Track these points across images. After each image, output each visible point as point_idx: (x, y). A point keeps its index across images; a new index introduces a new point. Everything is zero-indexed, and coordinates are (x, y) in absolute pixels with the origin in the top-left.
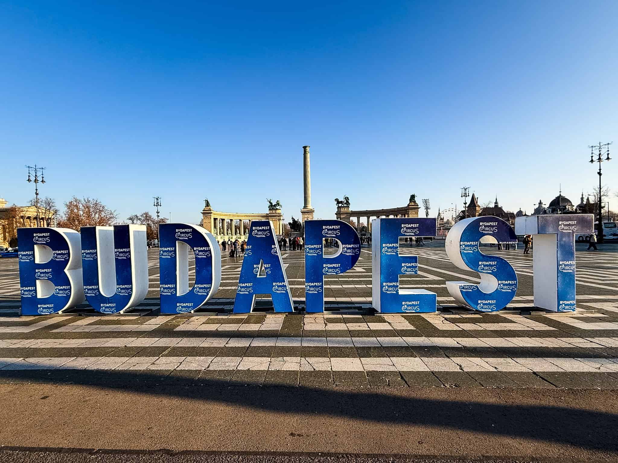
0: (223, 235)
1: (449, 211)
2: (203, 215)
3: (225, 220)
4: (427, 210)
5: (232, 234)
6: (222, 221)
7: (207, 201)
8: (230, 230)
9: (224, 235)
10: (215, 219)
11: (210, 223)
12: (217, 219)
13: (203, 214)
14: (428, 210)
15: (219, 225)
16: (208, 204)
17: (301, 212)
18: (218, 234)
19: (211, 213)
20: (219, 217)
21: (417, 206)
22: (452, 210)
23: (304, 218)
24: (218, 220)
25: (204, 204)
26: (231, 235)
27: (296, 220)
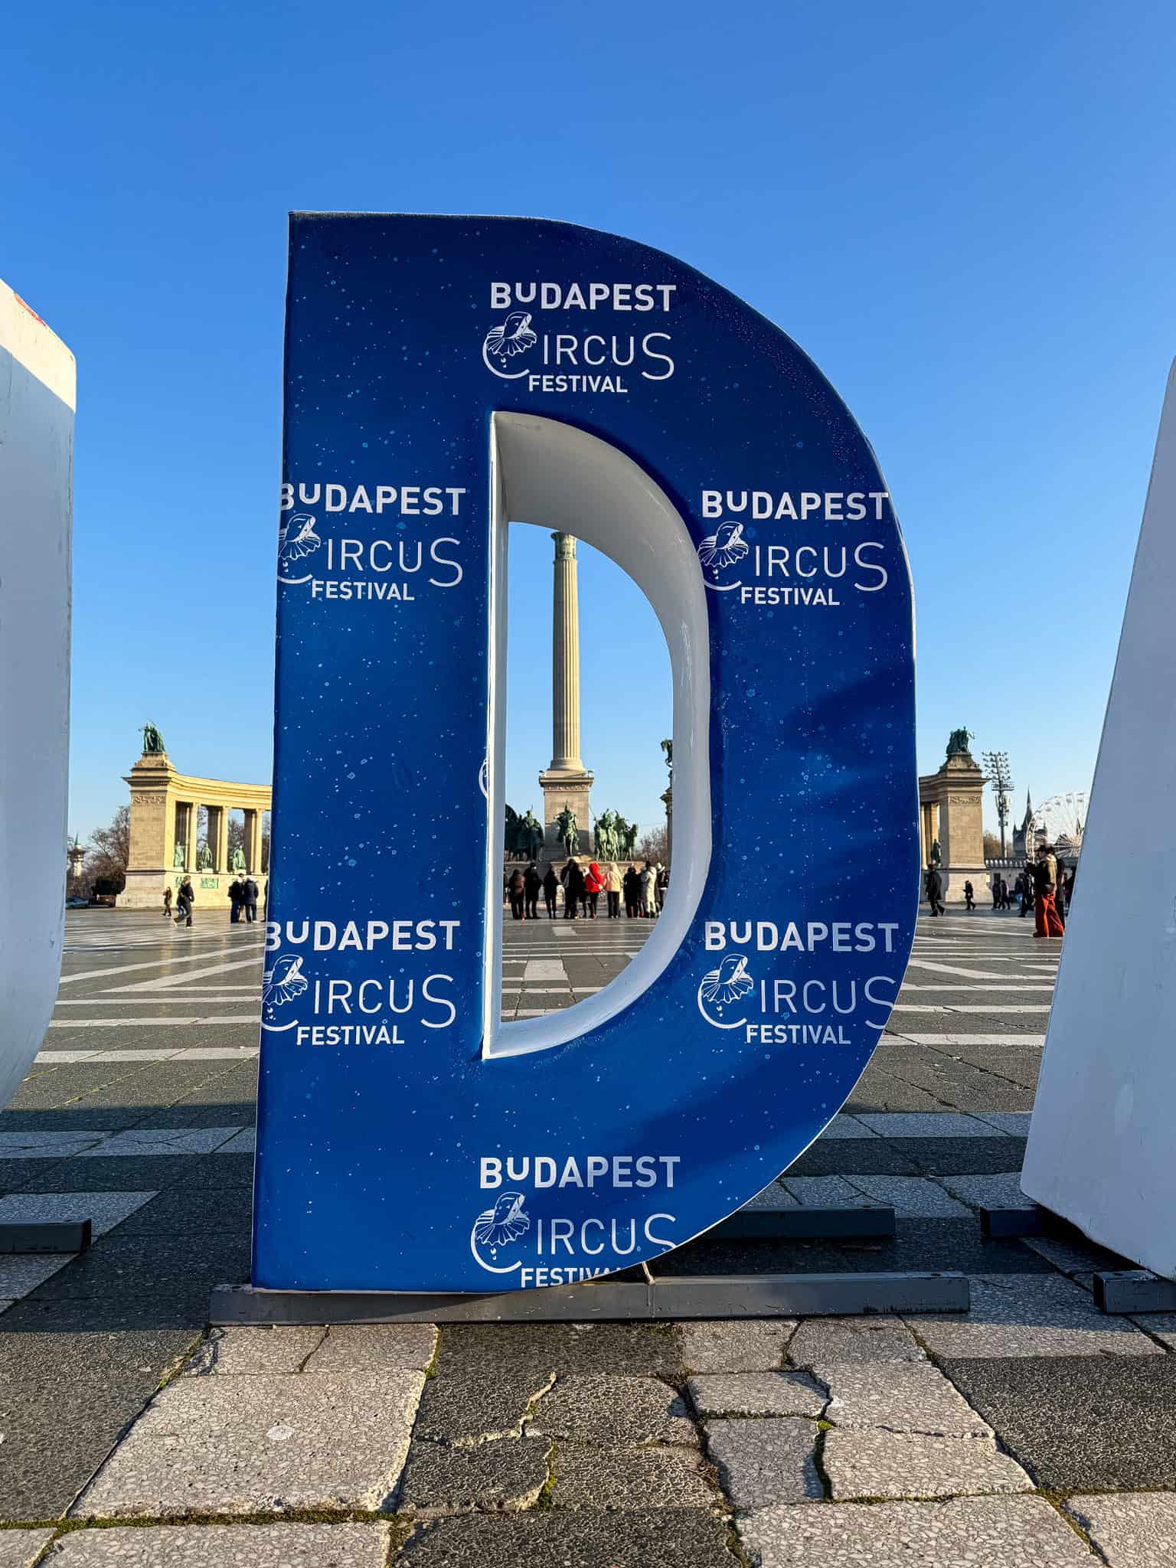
0: (211, 870)
1: (1069, 801)
2: (130, 788)
3: (226, 811)
4: (1001, 792)
5: (248, 868)
6: (210, 815)
7: (153, 732)
8: (241, 853)
9: (216, 872)
10: (182, 807)
11: (160, 820)
12: (190, 805)
13: (132, 783)
14: (1005, 793)
15: (197, 831)
16: (154, 744)
17: (542, 785)
18: (193, 868)
19: (165, 781)
20: (198, 799)
21: (975, 775)
22: (1080, 797)
23: (553, 805)
24: (195, 809)
25: (140, 743)
26: (244, 872)
27: (520, 812)
